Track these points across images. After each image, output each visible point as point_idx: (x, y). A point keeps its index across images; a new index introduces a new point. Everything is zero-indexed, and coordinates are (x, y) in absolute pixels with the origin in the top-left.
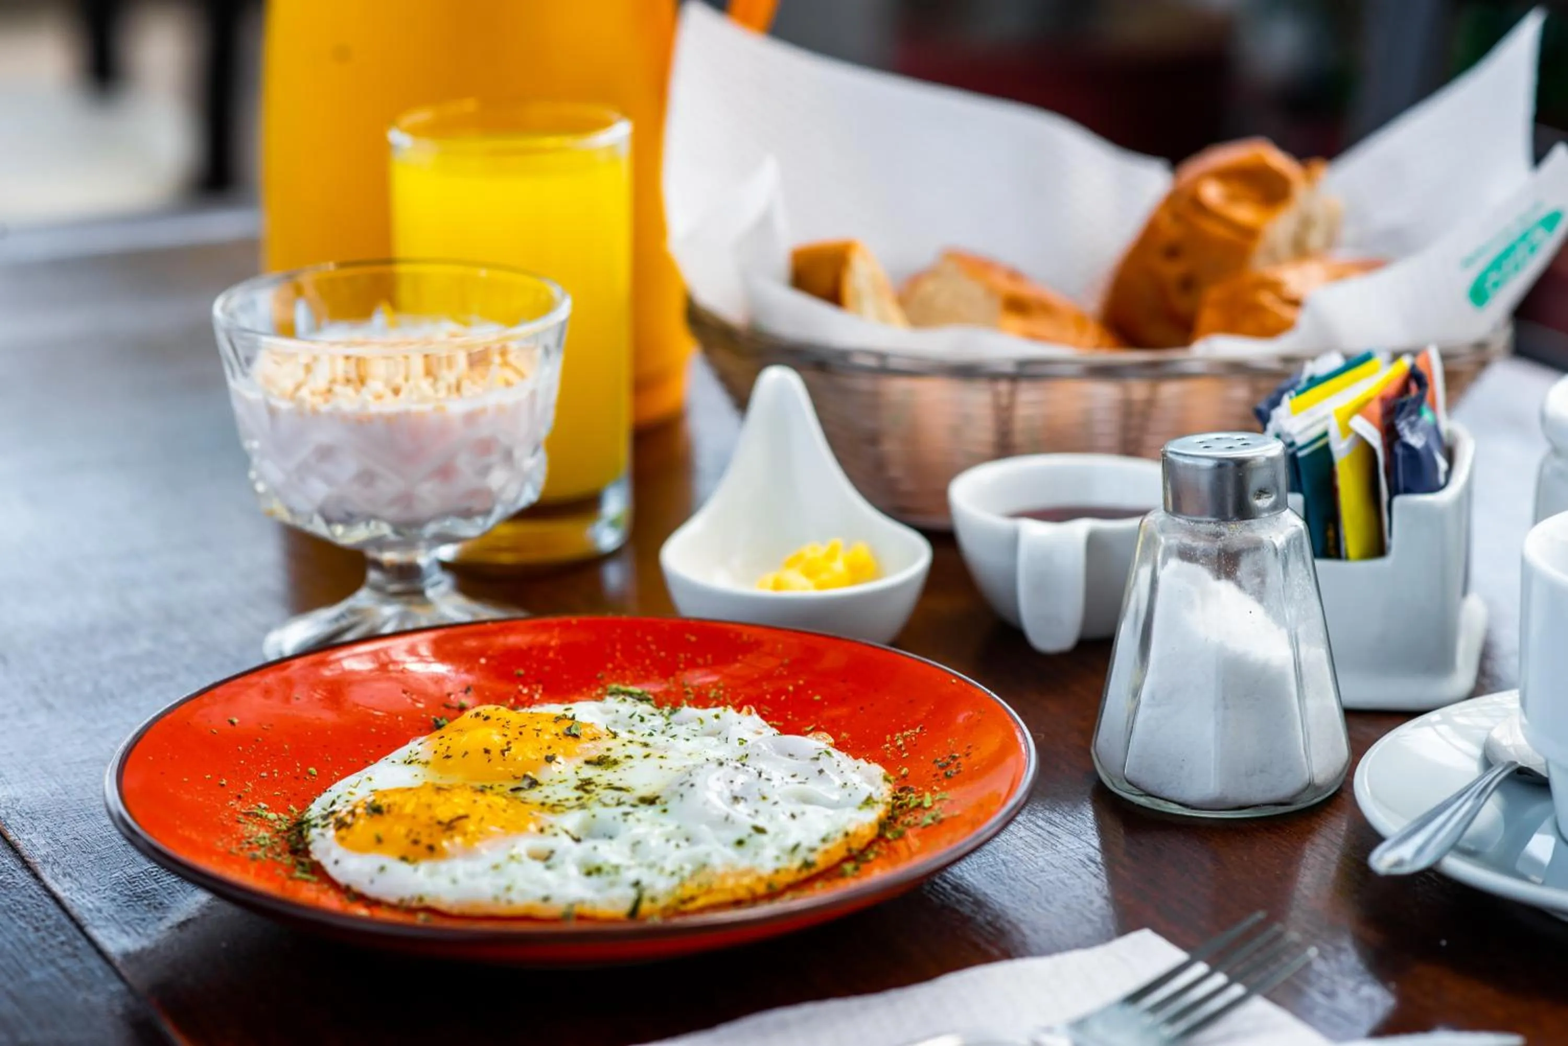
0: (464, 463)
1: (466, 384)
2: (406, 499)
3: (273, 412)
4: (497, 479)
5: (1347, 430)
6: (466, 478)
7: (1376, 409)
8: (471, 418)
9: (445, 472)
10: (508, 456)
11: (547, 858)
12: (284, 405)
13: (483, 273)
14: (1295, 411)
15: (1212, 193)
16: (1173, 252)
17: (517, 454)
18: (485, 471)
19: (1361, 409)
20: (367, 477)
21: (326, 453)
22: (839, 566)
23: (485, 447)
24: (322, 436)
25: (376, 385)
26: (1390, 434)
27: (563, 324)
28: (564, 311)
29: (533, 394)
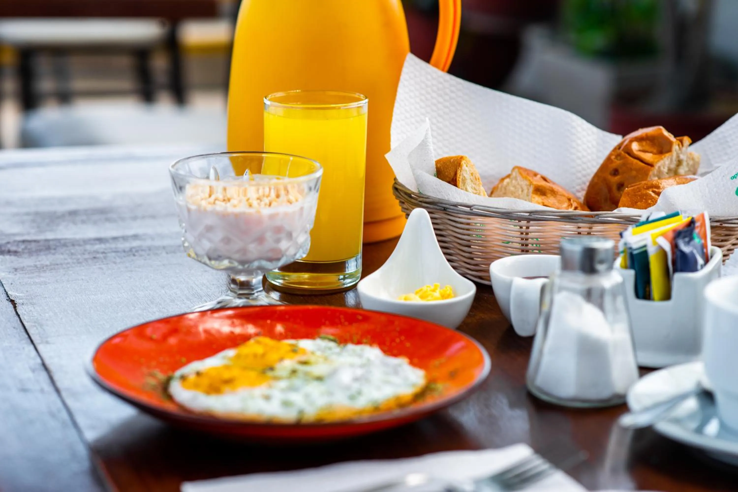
0: (269, 235)
1: (274, 204)
2: (244, 251)
3: (189, 210)
4: (284, 245)
5: (655, 243)
6: (269, 243)
7: (671, 235)
8: (272, 217)
9: (261, 240)
10: (290, 235)
11: (267, 398)
12: (193, 207)
13: (291, 158)
14: (634, 234)
15: (635, 146)
16: (616, 172)
17: (294, 235)
18: (278, 241)
19: (664, 235)
20: (227, 240)
21: (209, 229)
22: (437, 294)
23: (278, 230)
24: (209, 221)
25: (234, 202)
26: (675, 246)
27: (318, 179)
28: (319, 174)
29: (302, 209)
